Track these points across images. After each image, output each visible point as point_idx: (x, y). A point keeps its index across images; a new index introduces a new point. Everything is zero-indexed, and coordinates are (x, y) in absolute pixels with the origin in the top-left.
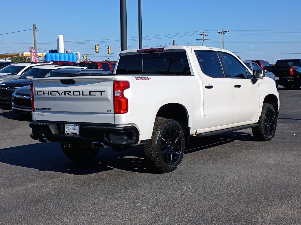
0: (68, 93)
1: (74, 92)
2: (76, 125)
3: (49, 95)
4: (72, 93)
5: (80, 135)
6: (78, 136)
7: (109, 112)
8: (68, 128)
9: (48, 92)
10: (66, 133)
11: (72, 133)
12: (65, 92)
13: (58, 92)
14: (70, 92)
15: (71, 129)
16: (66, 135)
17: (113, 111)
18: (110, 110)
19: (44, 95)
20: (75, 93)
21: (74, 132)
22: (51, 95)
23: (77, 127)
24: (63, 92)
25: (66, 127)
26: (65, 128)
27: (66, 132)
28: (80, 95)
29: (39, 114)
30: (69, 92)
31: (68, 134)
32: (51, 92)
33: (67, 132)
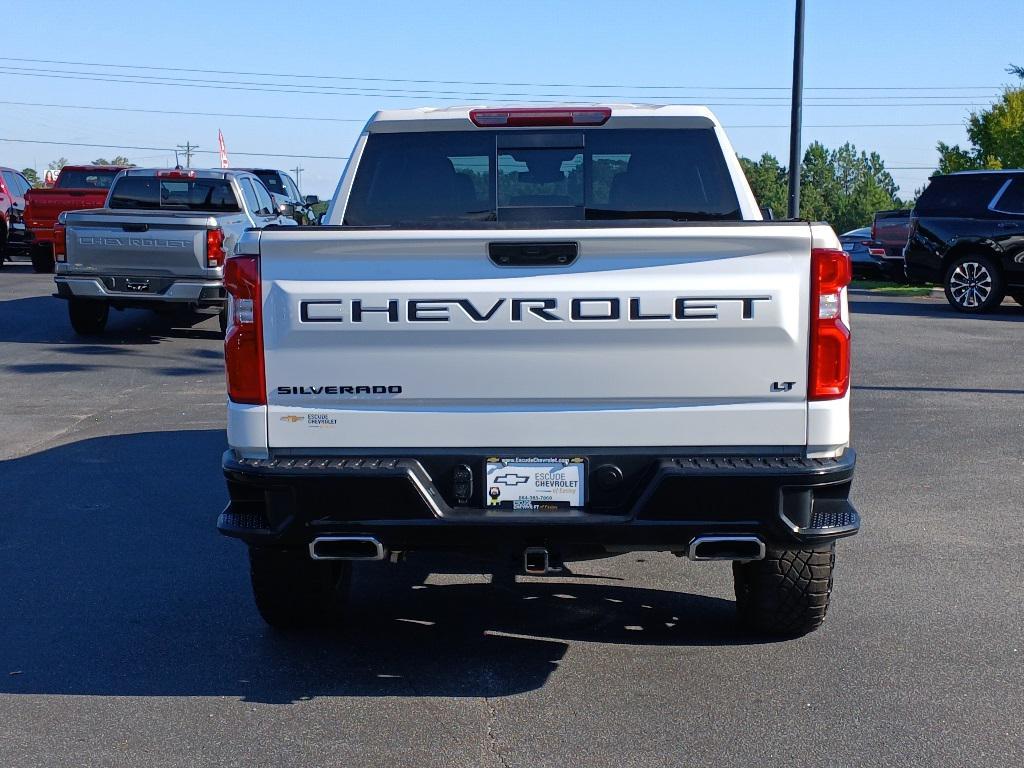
0: (535, 310)
1: (576, 302)
2: (566, 461)
3: (394, 317)
4: (562, 311)
5: (588, 506)
6: (574, 514)
7: (782, 393)
8: (511, 480)
9: (395, 303)
10: (490, 500)
12: (516, 304)
13: (466, 304)
15: (532, 480)
16: (490, 514)
17: (801, 388)
18: (790, 385)
19: (356, 319)
20: (586, 308)
21: (547, 494)
22: (415, 317)
23: (573, 473)
24: (501, 302)
25: (493, 472)
26: (490, 479)
27: (495, 497)
28: (616, 315)
29: (295, 419)
30: (541, 304)
31: (508, 504)
32: (412, 304)
33: (499, 499)
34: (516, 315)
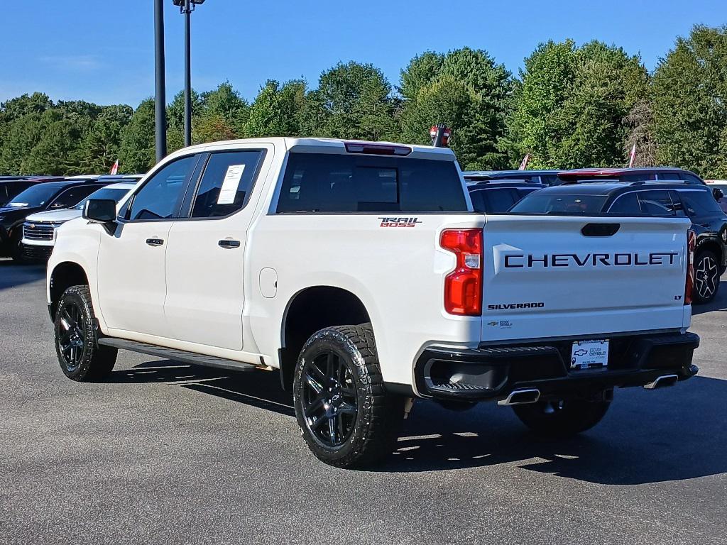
0: (601, 260)
1: (616, 256)
2: (603, 341)
3: (545, 265)
4: (611, 260)
5: (610, 365)
7: (677, 301)
8: (581, 353)
9: (546, 257)
10: (572, 365)
11: (589, 365)
12: (595, 256)
13: (575, 256)
14: (607, 256)
15: (588, 353)
19: (530, 265)
20: (620, 259)
21: (593, 360)
22: (554, 264)
24: (589, 255)
25: (574, 349)
28: (629, 263)
29: (494, 324)
30: (604, 257)
31: (578, 366)
32: (554, 256)
33: (576, 363)
34: (594, 264)
